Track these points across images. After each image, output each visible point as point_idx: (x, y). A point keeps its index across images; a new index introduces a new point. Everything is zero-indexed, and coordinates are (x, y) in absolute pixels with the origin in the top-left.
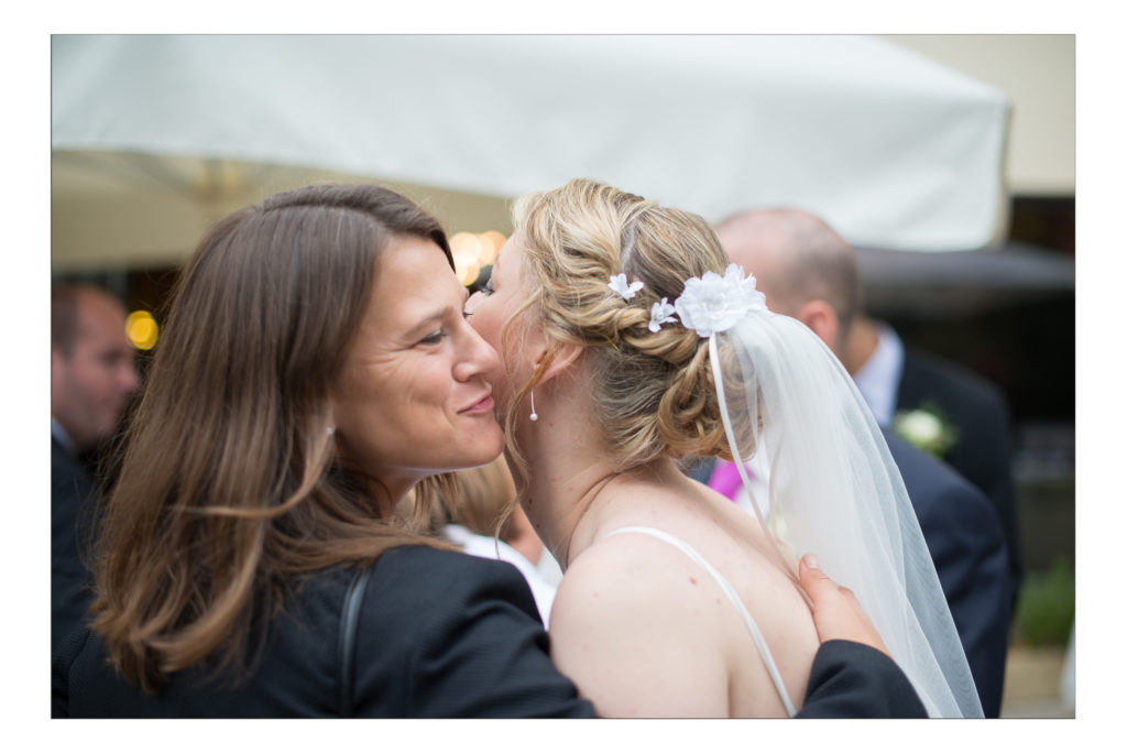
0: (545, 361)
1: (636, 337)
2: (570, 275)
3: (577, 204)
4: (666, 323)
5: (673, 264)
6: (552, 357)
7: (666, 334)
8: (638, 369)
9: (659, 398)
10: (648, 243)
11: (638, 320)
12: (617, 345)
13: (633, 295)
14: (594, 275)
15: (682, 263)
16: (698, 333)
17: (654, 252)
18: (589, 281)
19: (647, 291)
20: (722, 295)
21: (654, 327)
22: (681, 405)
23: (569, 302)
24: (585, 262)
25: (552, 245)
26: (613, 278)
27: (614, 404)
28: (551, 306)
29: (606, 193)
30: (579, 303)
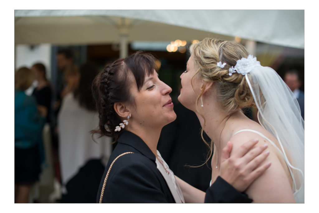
0: (204, 87)
1: (226, 78)
2: (207, 64)
3: (206, 45)
4: (233, 73)
5: (233, 57)
6: (205, 86)
7: (234, 76)
8: (227, 86)
9: (234, 93)
10: (226, 52)
11: (225, 73)
12: (222, 80)
13: (224, 67)
14: (213, 63)
15: (236, 56)
16: (242, 74)
17: (228, 55)
18: (211, 65)
19: (227, 65)
20: (247, 63)
21: (230, 74)
22: (241, 94)
23: (207, 71)
24: (210, 60)
25: (201, 57)
26: (218, 63)
27: (223, 96)
28: (202, 73)
29: (213, 41)
30: (210, 71)
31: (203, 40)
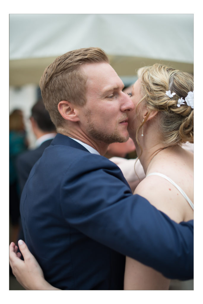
0: (147, 115)
1: (173, 108)
2: (155, 91)
3: (156, 71)
4: (182, 104)
5: (184, 88)
6: (149, 114)
7: (182, 108)
8: (174, 118)
9: (179, 126)
10: (177, 82)
11: (174, 104)
12: (168, 111)
13: (173, 97)
14: (161, 91)
15: (187, 87)
16: (191, 107)
17: (179, 84)
18: (160, 92)
19: (177, 95)
21: (179, 106)
22: (186, 128)
23: (154, 98)
24: (159, 87)
25: (149, 82)
26: (167, 92)
27: (166, 128)
28: (149, 100)
29: (164, 68)
30: (157, 99)
31: (153, 66)
